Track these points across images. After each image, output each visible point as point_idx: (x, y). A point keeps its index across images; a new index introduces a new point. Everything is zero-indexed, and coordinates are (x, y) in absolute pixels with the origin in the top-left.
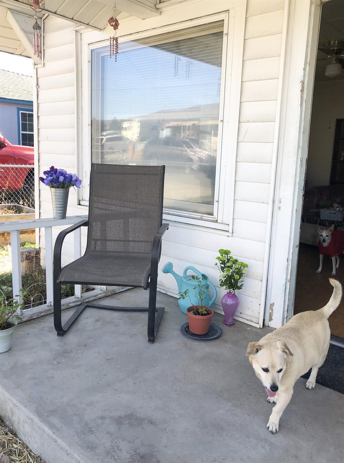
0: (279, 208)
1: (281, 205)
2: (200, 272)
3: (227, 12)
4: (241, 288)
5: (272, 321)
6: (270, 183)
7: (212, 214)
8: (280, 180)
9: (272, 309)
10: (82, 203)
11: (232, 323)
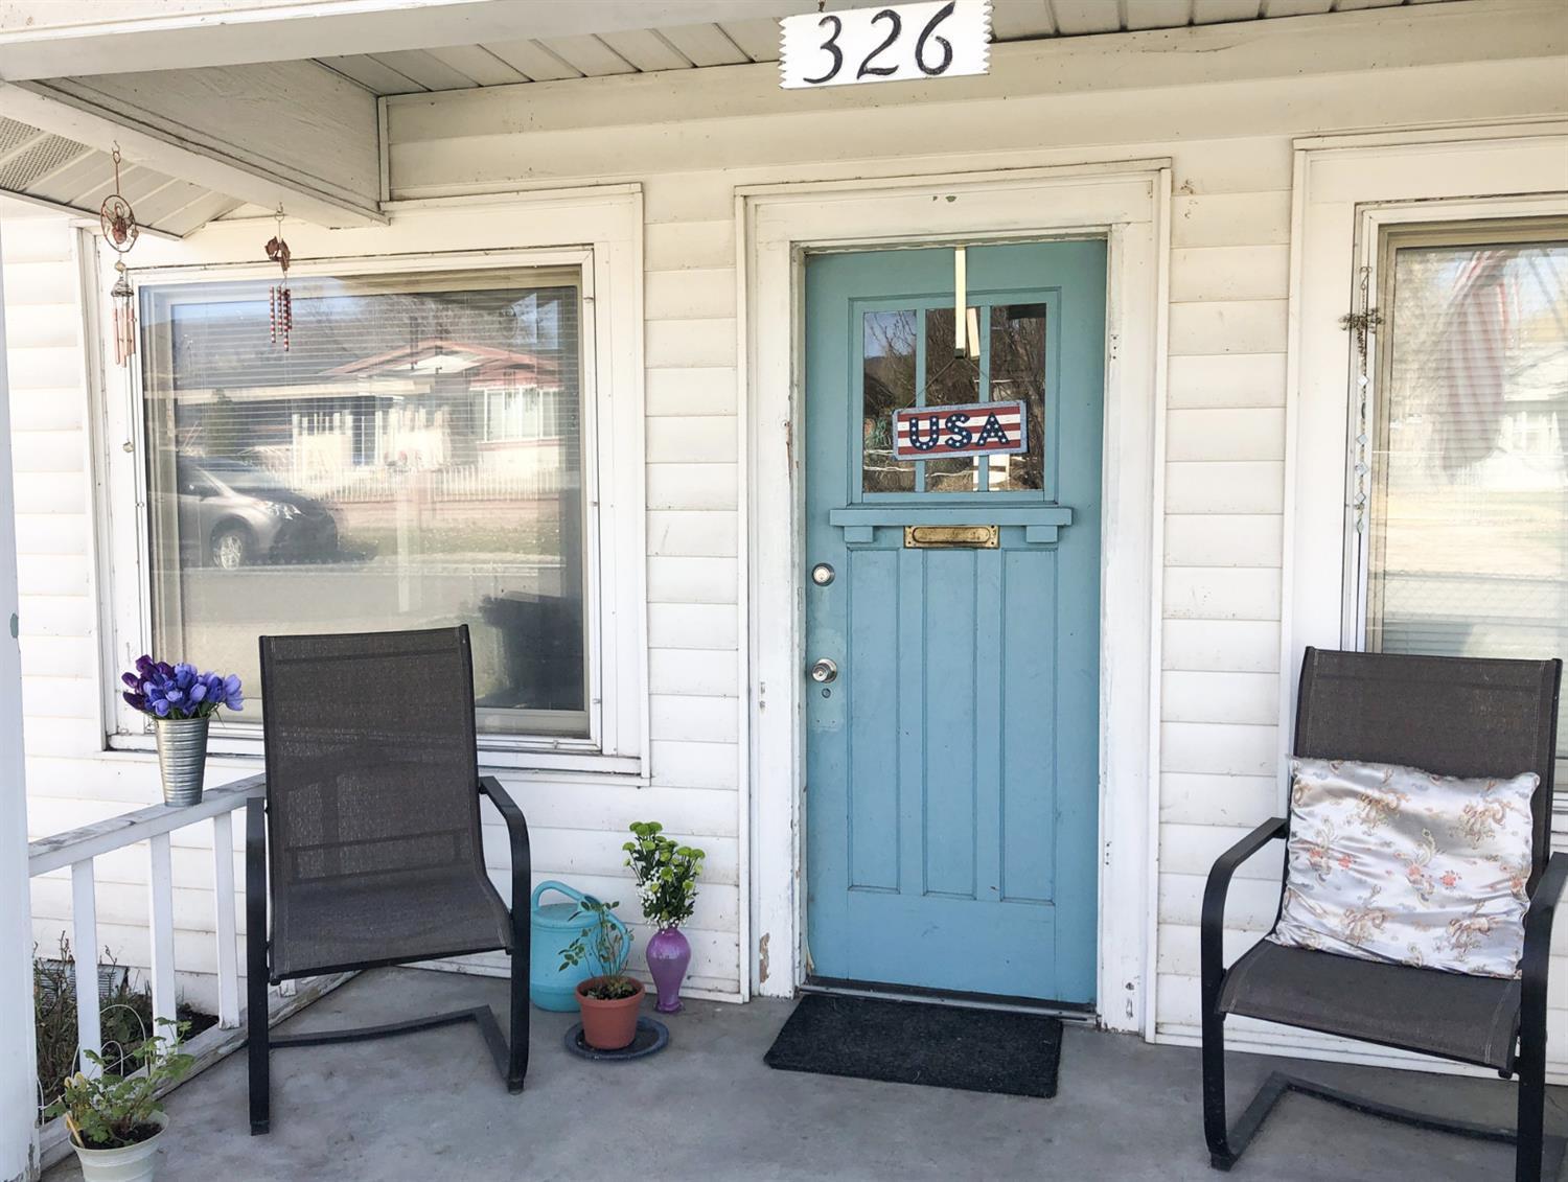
0: (762, 705)
1: (764, 698)
2: (578, 893)
3: (586, 247)
4: (691, 913)
5: (767, 981)
6: (736, 650)
7: (585, 735)
9: (765, 949)
10: (116, 742)
11: (675, 1007)
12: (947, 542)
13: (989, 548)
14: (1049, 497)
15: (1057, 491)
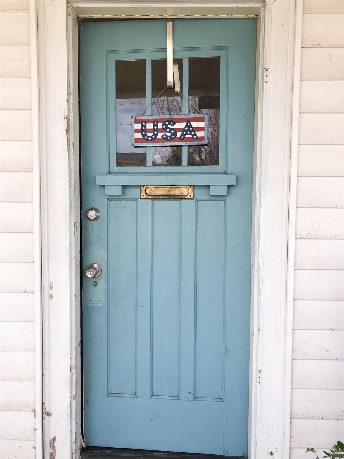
0: (51, 296)
1: (52, 292)
6: (33, 262)
8: (48, 256)
9: (53, 446)
12: (165, 195)
13: (188, 199)
14: (222, 169)
15: (226, 166)
